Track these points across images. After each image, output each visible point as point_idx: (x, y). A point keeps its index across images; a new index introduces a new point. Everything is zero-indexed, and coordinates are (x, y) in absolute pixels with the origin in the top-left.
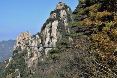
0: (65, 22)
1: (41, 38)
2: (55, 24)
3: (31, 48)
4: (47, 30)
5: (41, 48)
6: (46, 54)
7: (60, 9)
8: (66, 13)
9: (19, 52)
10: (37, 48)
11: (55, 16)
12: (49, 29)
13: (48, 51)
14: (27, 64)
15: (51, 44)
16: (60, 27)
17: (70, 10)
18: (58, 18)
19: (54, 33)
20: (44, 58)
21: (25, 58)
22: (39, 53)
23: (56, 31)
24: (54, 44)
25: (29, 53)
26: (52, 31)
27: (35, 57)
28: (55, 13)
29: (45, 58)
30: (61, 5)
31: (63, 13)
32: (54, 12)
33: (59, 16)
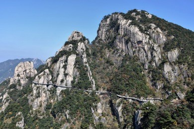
0: (84, 58)
1: (52, 73)
2: (72, 59)
3: (38, 85)
4: (60, 64)
5: (50, 86)
6: (58, 95)
7: (77, 40)
8: (85, 46)
9: (18, 87)
10: (46, 86)
11: (71, 48)
12: (64, 64)
13: (60, 90)
14: (31, 106)
15: (65, 83)
16: (78, 63)
18: (74, 51)
19: (71, 69)
20: (54, 100)
21: (28, 97)
22: (48, 93)
23: (73, 67)
24: (69, 83)
25: (35, 92)
26: (67, 66)
27: (43, 97)
28: (71, 45)
29: (56, 99)
30: (78, 36)
31: (81, 46)
32: (70, 43)
33: (76, 49)
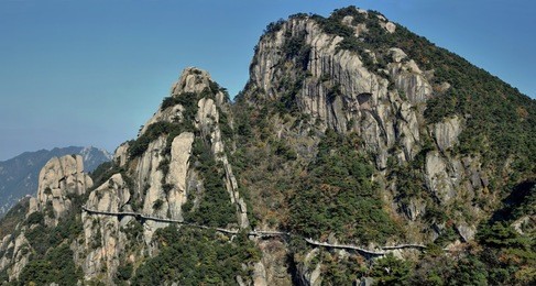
0: (215, 140)
1: (130, 184)
2: (183, 144)
3: (95, 216)
4: (151, 159)
5: (127, 219)
6: (148, 241)
7: (195, 94)
8: (217, 108)
9: (47, 221)
10: (116, 218)
11: (179, 114)
12: (161, 158)
13: (154, 230)
14: (80, 269)
15: (165, 210)
16: (200, 156)
17: (226, 98)
18: (188, 122)
19: (180, 173)
20: (138, 254)
21: (72, 247)
22: (122, 236)
23: (185, 166)
24: (177, 210)
25: (88, 233)
26: (171, 166)
27: (110, 249)
28: (179, 107)
29: (142, 251)
30: (199, 81)
31: (206, 108)
32: (177, 103)
33: (193, 118)
